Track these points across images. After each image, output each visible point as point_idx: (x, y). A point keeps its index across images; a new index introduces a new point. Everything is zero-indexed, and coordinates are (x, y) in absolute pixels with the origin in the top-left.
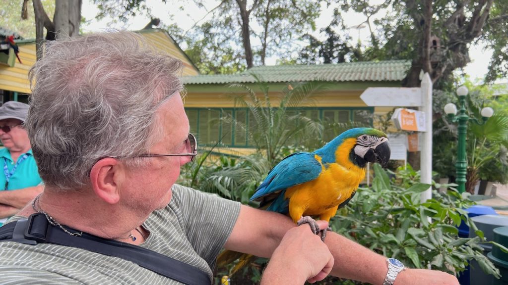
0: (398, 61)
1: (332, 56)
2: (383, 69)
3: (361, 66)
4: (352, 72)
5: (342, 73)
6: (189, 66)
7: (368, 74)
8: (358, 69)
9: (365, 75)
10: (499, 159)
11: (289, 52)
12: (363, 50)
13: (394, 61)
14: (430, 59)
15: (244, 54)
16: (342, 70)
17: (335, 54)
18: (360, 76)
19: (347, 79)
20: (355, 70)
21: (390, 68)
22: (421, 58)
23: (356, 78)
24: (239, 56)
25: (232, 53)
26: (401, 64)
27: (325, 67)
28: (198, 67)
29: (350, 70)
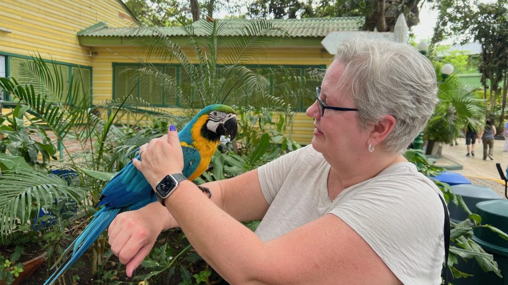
0: (351, 18)
1: (283, 12)
2: (335, 25)
3: (312, 22)
4: (304, 28)
5: (294, 29)
6: (128, 18)
7: (320, 30)
8: (310, 25)
9: (318, 31)
10: (447, 119)
11: (238, 6)
12: (314, 6)
13: (346, 18)
14: (385, 15)
15: (190, 6)
16: (293, 26)
17: (286, 10)
18: (313, 32)
19: (299, 35)
20: (307, 26)
21: (343, 24)
22: (376, 13)
23: (309, 34)
24: (185, 9)
25: (177, 6)
26: (353, 21)
27: (276, 22)
28: (141, 20)
29: (302, 26)
